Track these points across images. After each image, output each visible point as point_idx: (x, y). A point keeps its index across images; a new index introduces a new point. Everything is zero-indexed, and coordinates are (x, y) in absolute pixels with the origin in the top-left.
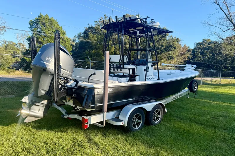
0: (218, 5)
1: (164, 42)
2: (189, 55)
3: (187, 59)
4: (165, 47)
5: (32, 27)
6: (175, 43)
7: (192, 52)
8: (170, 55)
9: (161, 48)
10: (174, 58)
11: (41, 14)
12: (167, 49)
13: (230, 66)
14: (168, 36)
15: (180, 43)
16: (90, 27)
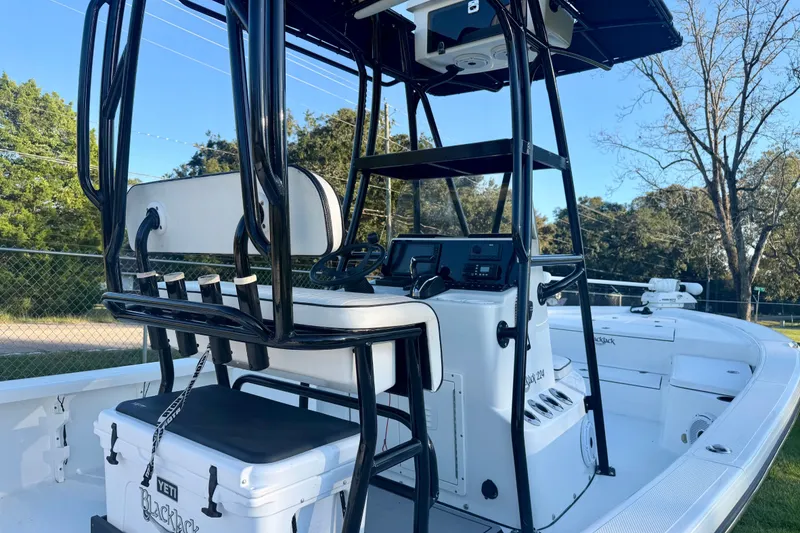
1: (469, 200)
2: (546, 245)
7: (557, 236)
11: (4, 76)
12: (481, 225)
16: (213, 140)
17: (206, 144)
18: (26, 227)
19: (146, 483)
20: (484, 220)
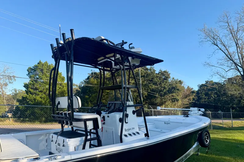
0: (216, 46)
1: (166, 84)
2: (193, 97)
3: (193, 101)
4: (167, 89)
5: (30, 74)
6: (178, 85)
7: (197, 94)
8: (174, 97)
9: (164, 90)
10: (178, 100)
11: (40, 61)
13: (237, 107)
14: (170, 79)
15: (183, 85)
16: (93, 72)
17: (91, 73)
18: (44, 99)
19: (56, 143)
20: (171, 90)
